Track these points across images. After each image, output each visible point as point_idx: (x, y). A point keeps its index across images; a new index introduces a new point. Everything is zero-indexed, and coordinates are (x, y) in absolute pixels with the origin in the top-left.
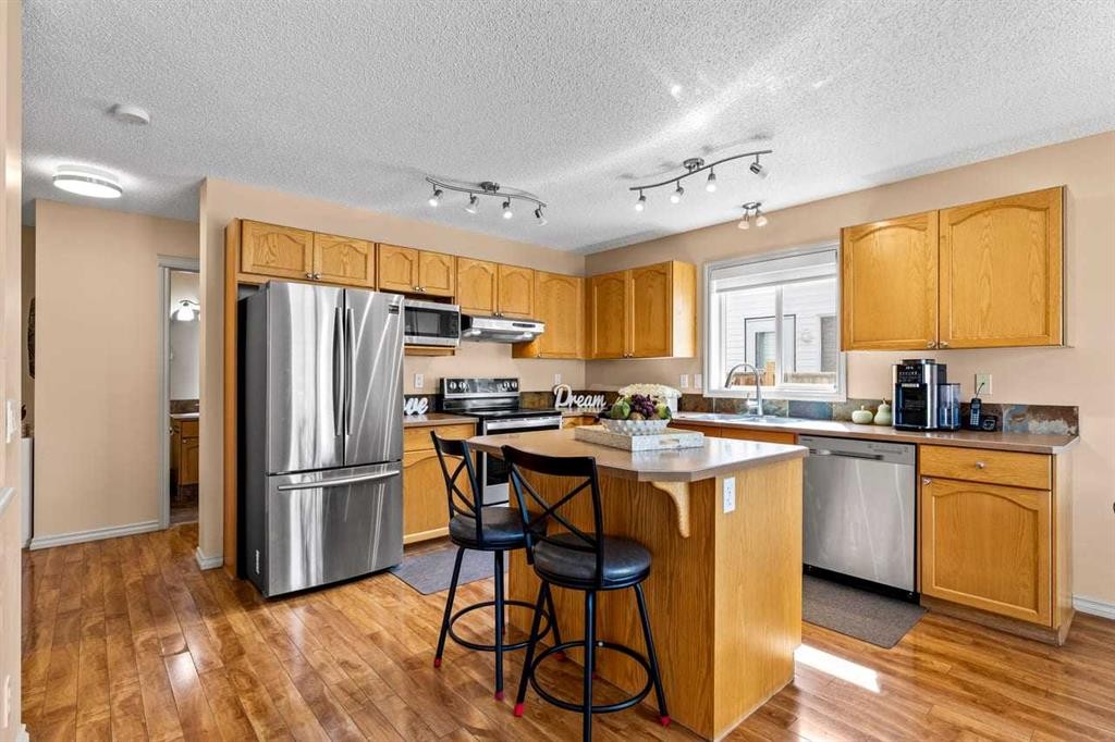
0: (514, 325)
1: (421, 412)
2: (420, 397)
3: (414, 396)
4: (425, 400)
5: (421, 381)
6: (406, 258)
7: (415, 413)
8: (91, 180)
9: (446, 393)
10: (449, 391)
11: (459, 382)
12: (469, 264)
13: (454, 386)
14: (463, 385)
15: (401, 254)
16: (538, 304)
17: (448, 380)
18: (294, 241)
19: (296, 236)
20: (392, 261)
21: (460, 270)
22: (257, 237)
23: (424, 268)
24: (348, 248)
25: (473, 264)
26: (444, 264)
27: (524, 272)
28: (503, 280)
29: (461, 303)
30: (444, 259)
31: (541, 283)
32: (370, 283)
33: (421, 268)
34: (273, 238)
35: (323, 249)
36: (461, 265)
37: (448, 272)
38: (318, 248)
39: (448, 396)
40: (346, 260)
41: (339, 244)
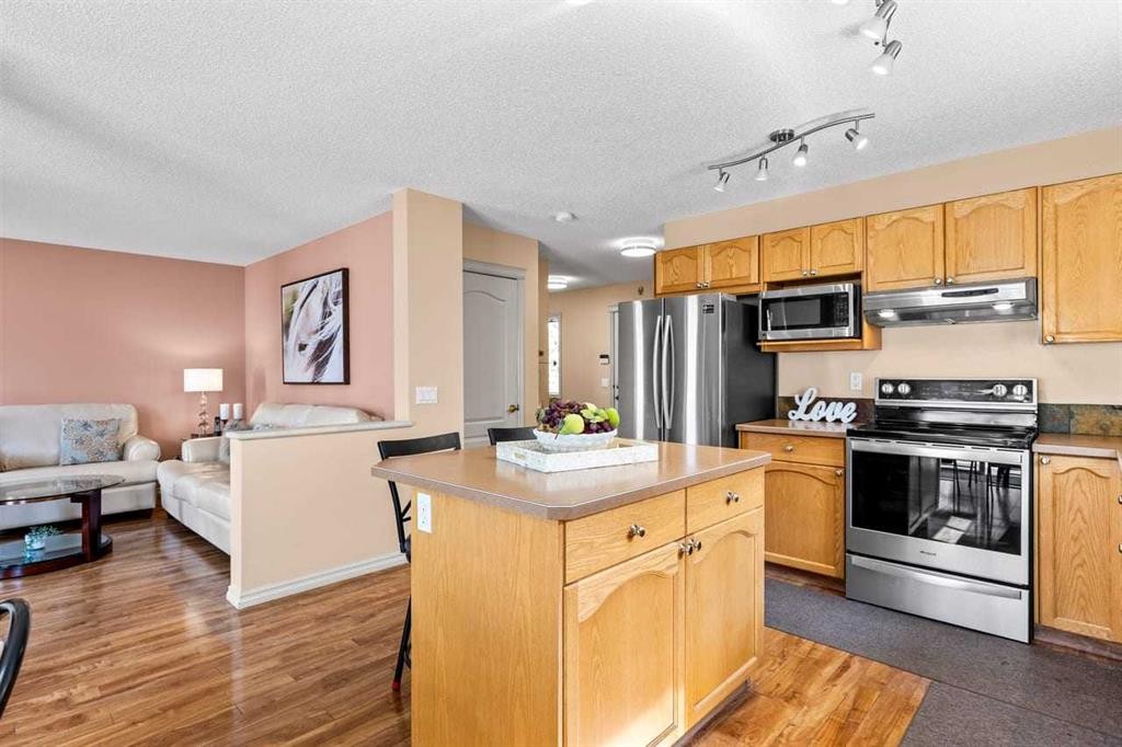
0: (944, 295)
1: (845, 420)
2: (845, 401)
3: (837, 400)
4: (853, 406)
5: (859, 380)
6: (794, 239)
7: (838, 421)
8: (633, 248)
9: (877, 399)
10: (882, 395)
11: (895, 383)
12: (886, 220)
13: (889, 389)
14: (904, 389)
15: (789, 237)
16: (1049, 247)
17: (880, 381)
18: (691, 258)
19: (691, 253)
20: (778, 249)
21: (871, 233)
22: (665, 263)
23: (818, 245)
24: (733, 250)
25: (894, 218)
26: (846, 232)
27: (1007, 199)
28: (956, 224)
29: (873, 278)
30: (846, 226)
31: (1056, 206)
32: (754, 279)
33: (814, 246)
34: (676, 261)
35: (712, 257)
36: (873, 226)
37: (852, 241)
38: (708, 258)
39: (879, 402)
40: (732, 262)
41: (725, 248)
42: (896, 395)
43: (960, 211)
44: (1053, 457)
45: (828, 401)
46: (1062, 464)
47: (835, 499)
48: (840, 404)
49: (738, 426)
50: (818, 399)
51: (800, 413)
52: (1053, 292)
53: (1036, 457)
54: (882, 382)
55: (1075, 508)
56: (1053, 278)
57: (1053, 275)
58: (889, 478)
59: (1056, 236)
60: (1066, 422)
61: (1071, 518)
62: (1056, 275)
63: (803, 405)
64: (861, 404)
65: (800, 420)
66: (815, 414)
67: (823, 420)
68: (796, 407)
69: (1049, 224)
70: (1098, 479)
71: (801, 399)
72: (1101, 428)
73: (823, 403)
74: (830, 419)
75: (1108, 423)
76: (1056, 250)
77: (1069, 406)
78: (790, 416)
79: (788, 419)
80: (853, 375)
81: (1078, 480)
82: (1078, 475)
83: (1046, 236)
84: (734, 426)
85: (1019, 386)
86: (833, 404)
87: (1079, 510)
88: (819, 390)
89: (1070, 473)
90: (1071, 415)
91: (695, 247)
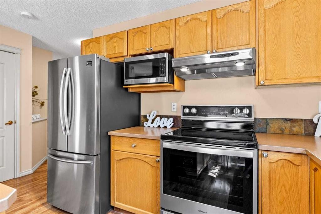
0: (211, 57)
1: (169, 127)
2: (169, 117)
3: (165, 117)
4: (172, 119)
5: (175, 107)
6: (143, 32)
7: (165, 127)
9: (182, 116)
10: (184, 114)
11: (190, 108)
12: (185, 20)
13: (187, 111)
14: (194, 111)
15: (141, 31)
16: (261, 32)
17: (183, 107)
18: (97, 43)
19: (97, 40)
20: (136, 38)
21: (177, 27)
22: (86, 46)
23: (153, 35)
24: (116, 38)
25: (188, 19)
26: (166, 28)
27: (241, 7)
28: (217, 21)
29: (179, 51)
30: (166, 24)
31: (265, 10)
32: (125, 54)
33: (152, 36)
34: (91, 45)
35: (107, 42)
36: (178, 24)
37: (169, 32)
38: (105, 43)
39: (183, 118)
40: (115, 45)
41: (112, 38)
42: (190, 114)
43: (219, 14)
44: (269, 152)
45: (161, 117)
46: (274, 157)
47: (156, 175)
48: (166, 119)
49: (110, 133)
50: (157, 116)
51: (149, 124)
52: (264, 57)
53: (260, 152)
54: (184, 107)
55: (281, 184)
56: (263, 49)
57: (264, 47)
58: (184, 163)
59: (265, 26)
60: (265, 127)
61: (279, 190)
62: (265, 48)
63: (150, 119)
64: (176, 118)
65: (149, 127)
66: (155, 124)
67: (159, 127)
68: (147, 120)
69: (262, 20)
70: (294, 166)
71: (149, 116)
72: (281, 130)
73: (159, 118)
74: (162, 126)
75: (284, 127)
76: (265, 34)
77: (266, 119)
78: (145, 125)
79: (144, 126)
80: (173, 104)
81: (283, 167)
82: (283, 164)
83: (260, 26)
84: (107, 133)
85: (246, 109)
86: (163, 119)
87: (284, 186)
88: (158, 112)
89: (278, 162)
90: (267, 124)
91: (99, 37)
